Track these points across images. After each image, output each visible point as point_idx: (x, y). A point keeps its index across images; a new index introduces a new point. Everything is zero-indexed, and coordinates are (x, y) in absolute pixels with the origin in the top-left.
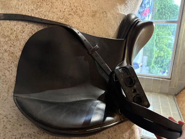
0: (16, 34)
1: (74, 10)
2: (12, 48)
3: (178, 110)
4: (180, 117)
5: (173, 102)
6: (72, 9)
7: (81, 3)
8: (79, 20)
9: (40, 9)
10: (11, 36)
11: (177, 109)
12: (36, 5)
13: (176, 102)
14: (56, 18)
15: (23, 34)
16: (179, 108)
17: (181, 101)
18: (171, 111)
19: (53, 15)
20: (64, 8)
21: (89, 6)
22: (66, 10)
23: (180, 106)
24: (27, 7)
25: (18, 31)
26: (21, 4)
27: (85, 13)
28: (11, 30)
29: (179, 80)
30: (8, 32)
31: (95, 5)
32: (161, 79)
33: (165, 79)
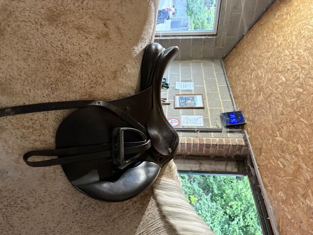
0: (40, 123)
1: (94, 81)
2: (41, 137)
3: (226, 81)
4: (228, 91)
5: (221, 69)
6: (92, 81)
7: (99, 69)
8: (102, 89)
9: (57, 92)
10: (35, 126)
11: (224, 79)
12: (50, 88)
13: (224, 69)
14: (78, 96)
15: (48, 122)
16: (228, 77)
17: (231, 66)
18: (217, 84)
19: (74, 95)
20: (83, 83)
21: (107, 68)
22: (86, 84)
23: (228, 75)
24: (39, 92)
25: (41, 120)
26: (30, 89)
27: (106, 78)
28: (31, 120)
29: (228, 35)
30: (28, 122)
31: (113, 64)
32: (203, 37)
33: (209, 35)
